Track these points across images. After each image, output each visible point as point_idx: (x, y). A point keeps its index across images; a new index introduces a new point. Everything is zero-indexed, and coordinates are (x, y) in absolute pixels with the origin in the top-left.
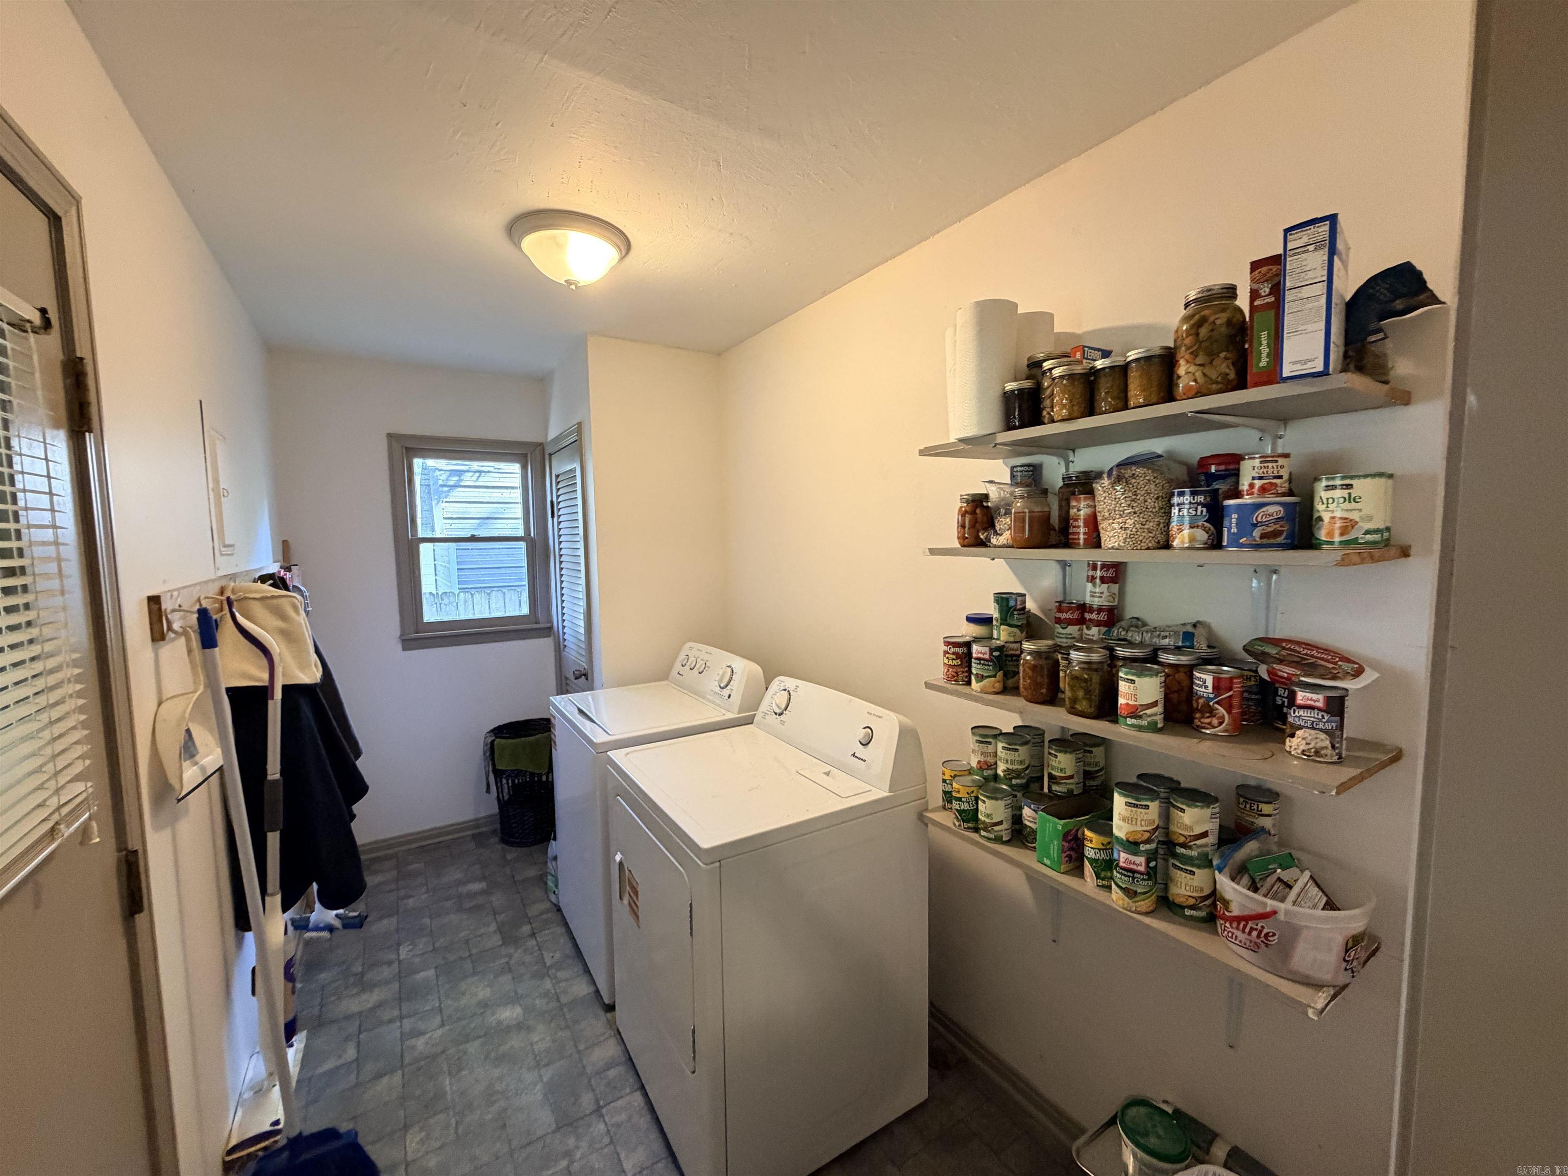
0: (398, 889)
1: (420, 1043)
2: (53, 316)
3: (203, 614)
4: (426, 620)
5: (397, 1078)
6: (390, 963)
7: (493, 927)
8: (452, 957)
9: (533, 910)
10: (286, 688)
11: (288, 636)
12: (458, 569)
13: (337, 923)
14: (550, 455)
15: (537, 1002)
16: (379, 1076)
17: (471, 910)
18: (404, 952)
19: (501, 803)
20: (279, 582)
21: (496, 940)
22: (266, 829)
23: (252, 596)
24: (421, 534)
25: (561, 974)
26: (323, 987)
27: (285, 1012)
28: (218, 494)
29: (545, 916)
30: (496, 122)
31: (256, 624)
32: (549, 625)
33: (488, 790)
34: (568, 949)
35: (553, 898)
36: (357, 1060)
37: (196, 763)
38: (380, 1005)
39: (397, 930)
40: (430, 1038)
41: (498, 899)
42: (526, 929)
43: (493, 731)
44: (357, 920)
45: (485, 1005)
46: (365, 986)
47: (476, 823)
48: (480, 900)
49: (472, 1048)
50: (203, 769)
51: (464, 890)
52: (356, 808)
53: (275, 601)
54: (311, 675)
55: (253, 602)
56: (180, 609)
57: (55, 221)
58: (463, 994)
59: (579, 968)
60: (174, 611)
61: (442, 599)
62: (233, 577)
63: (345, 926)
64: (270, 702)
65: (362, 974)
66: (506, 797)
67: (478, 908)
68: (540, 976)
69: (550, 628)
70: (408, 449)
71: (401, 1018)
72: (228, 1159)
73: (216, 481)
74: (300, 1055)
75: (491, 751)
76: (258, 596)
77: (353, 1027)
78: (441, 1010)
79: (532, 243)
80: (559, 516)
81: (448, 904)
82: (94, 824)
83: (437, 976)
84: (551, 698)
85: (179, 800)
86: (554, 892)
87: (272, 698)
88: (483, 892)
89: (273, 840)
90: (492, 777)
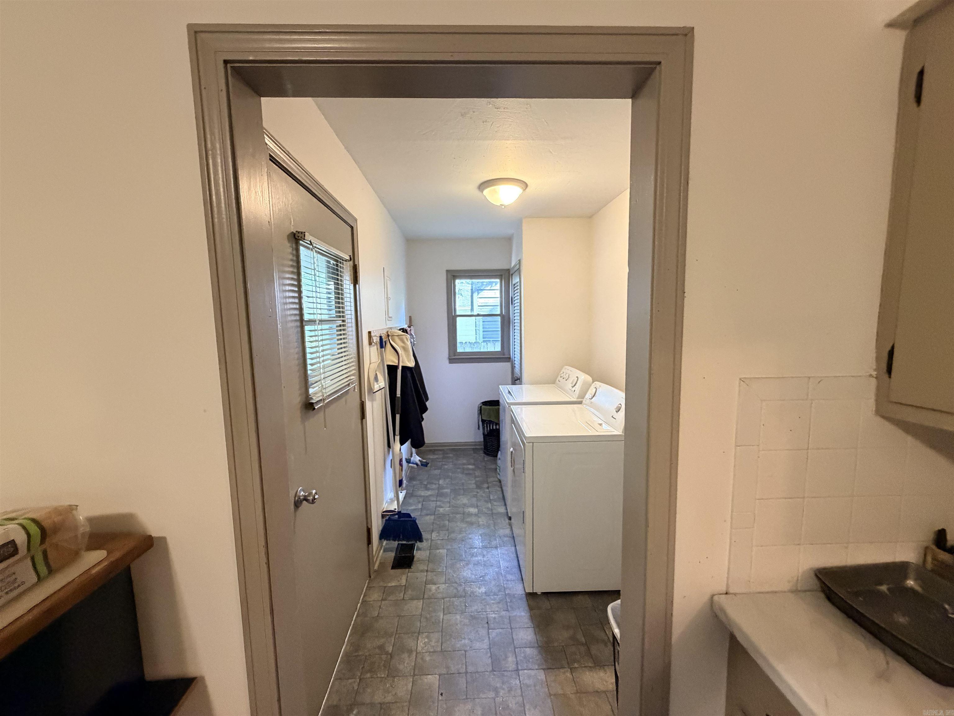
0: (442, 461)
1: (441, 510)
2: (352, 257)
3: (381, 337)
4: (458, 351)
5: (432, 517)
6: (435, 484)
7: (474, 482)
8: (457, 487)
9: (490, 480)
10: (403, 367)
11: (405, 349)
12: (483, 331)
13: (419, 463)
14: (512, 275)
15: (484, 509)
16: (427, 515)
17: (467, 474)
18: (441, 482)
19: (485, 436)
20: (404, 331)
21: (474, 486)
22: (396, 412)
23: (395, 334)
24: (458, 313)
25: (495, 503)
26: (414, 486)
27: (399, 478)
28: (388, 299)
29: (494, 483)
30: (465, 159)
31: (395, 343)
32: (509, 356)
33: (479, 428)
34: (501, 496)
35: (498, 476)
36: (421, 508)
37: (378, 384)
38: (431, 495)
39: (440, 475)
40: (445, 509)
41: (478, 473)
42: (486, 485)
43: (482, 403)
44: (425, 463)
45: (465, 505)
46: (427, 489)
47: (475, 444)
48: (471, 472)
49: (458, 516)
50: (380, 386)
51: (465, 467)
52: (424, 415)
53: (402, 336)
54: (412, 364)
55: (395, 337)
56: (375, 336)
57: (352, 228)
58: (459, 500)
59: (503, 503)
60: (374, 336)
61: (474, 345)
62: (391, 328)
63: (422, 465)
64: (398, 370)
65: (426, 485)
66: (486, 433)
67: (469, 474)
68: (486, 502)
69: (510, 358)
70: (454, 276)
71: (436, 501)
72: (383, 514)
73: (387, 295)
74: (404, 496)
75: (480, 410)
76: (397, 334)
77: (421, 500)
78: (450, 502)
79: (486, 192)
80: (514, 304)
81: (459, 470)
82: (356, 386)
83: (451, 492)
84: (500, 386)
85: (374, 393)
86: (499, 474)
87: (399, 369)
88: (473, 469)
89: (398, 417)
90: (481, 423)
